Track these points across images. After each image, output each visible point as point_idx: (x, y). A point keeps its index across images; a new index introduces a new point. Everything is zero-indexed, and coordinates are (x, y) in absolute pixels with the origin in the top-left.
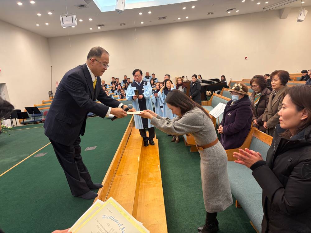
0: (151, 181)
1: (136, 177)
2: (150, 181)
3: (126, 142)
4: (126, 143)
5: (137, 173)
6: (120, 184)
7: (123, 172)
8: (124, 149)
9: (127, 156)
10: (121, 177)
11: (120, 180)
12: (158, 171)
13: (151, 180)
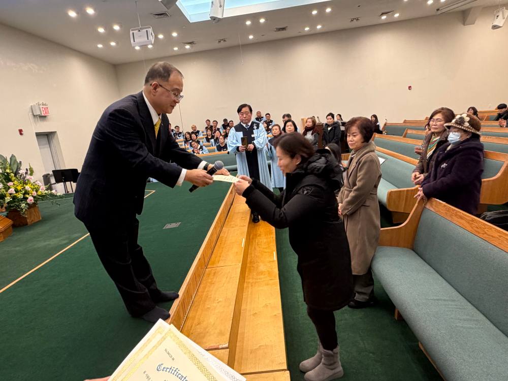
0: (262, 276)
1: (239, 270)
2: (260, 277)
3: (226, 216)
4: (224, 218)
5: (240, 264)
6: (214, 280)
7: (219, 262)
8: (222, 228)
9: (226, 237)
10: (216, 269)
11: (215, 273)
12: (273, 261)
13: (262, 274)
